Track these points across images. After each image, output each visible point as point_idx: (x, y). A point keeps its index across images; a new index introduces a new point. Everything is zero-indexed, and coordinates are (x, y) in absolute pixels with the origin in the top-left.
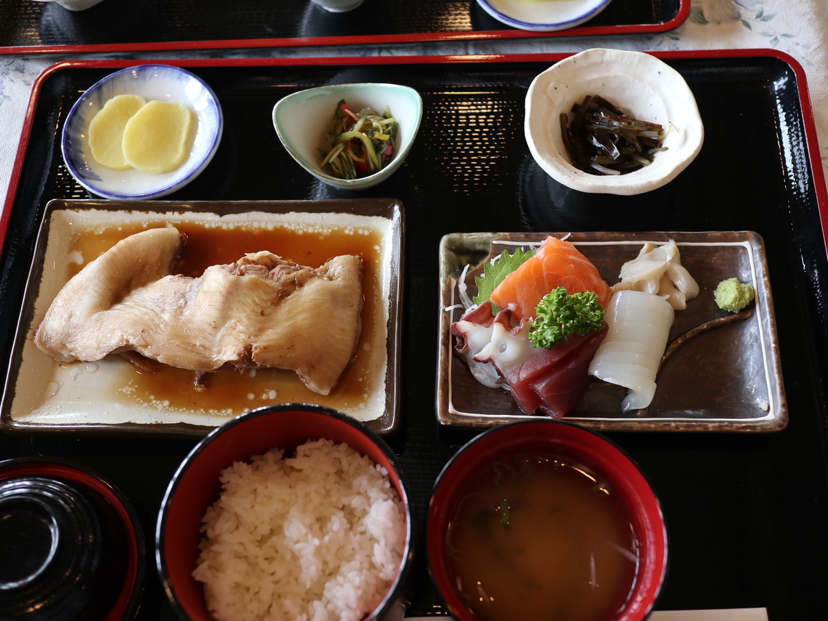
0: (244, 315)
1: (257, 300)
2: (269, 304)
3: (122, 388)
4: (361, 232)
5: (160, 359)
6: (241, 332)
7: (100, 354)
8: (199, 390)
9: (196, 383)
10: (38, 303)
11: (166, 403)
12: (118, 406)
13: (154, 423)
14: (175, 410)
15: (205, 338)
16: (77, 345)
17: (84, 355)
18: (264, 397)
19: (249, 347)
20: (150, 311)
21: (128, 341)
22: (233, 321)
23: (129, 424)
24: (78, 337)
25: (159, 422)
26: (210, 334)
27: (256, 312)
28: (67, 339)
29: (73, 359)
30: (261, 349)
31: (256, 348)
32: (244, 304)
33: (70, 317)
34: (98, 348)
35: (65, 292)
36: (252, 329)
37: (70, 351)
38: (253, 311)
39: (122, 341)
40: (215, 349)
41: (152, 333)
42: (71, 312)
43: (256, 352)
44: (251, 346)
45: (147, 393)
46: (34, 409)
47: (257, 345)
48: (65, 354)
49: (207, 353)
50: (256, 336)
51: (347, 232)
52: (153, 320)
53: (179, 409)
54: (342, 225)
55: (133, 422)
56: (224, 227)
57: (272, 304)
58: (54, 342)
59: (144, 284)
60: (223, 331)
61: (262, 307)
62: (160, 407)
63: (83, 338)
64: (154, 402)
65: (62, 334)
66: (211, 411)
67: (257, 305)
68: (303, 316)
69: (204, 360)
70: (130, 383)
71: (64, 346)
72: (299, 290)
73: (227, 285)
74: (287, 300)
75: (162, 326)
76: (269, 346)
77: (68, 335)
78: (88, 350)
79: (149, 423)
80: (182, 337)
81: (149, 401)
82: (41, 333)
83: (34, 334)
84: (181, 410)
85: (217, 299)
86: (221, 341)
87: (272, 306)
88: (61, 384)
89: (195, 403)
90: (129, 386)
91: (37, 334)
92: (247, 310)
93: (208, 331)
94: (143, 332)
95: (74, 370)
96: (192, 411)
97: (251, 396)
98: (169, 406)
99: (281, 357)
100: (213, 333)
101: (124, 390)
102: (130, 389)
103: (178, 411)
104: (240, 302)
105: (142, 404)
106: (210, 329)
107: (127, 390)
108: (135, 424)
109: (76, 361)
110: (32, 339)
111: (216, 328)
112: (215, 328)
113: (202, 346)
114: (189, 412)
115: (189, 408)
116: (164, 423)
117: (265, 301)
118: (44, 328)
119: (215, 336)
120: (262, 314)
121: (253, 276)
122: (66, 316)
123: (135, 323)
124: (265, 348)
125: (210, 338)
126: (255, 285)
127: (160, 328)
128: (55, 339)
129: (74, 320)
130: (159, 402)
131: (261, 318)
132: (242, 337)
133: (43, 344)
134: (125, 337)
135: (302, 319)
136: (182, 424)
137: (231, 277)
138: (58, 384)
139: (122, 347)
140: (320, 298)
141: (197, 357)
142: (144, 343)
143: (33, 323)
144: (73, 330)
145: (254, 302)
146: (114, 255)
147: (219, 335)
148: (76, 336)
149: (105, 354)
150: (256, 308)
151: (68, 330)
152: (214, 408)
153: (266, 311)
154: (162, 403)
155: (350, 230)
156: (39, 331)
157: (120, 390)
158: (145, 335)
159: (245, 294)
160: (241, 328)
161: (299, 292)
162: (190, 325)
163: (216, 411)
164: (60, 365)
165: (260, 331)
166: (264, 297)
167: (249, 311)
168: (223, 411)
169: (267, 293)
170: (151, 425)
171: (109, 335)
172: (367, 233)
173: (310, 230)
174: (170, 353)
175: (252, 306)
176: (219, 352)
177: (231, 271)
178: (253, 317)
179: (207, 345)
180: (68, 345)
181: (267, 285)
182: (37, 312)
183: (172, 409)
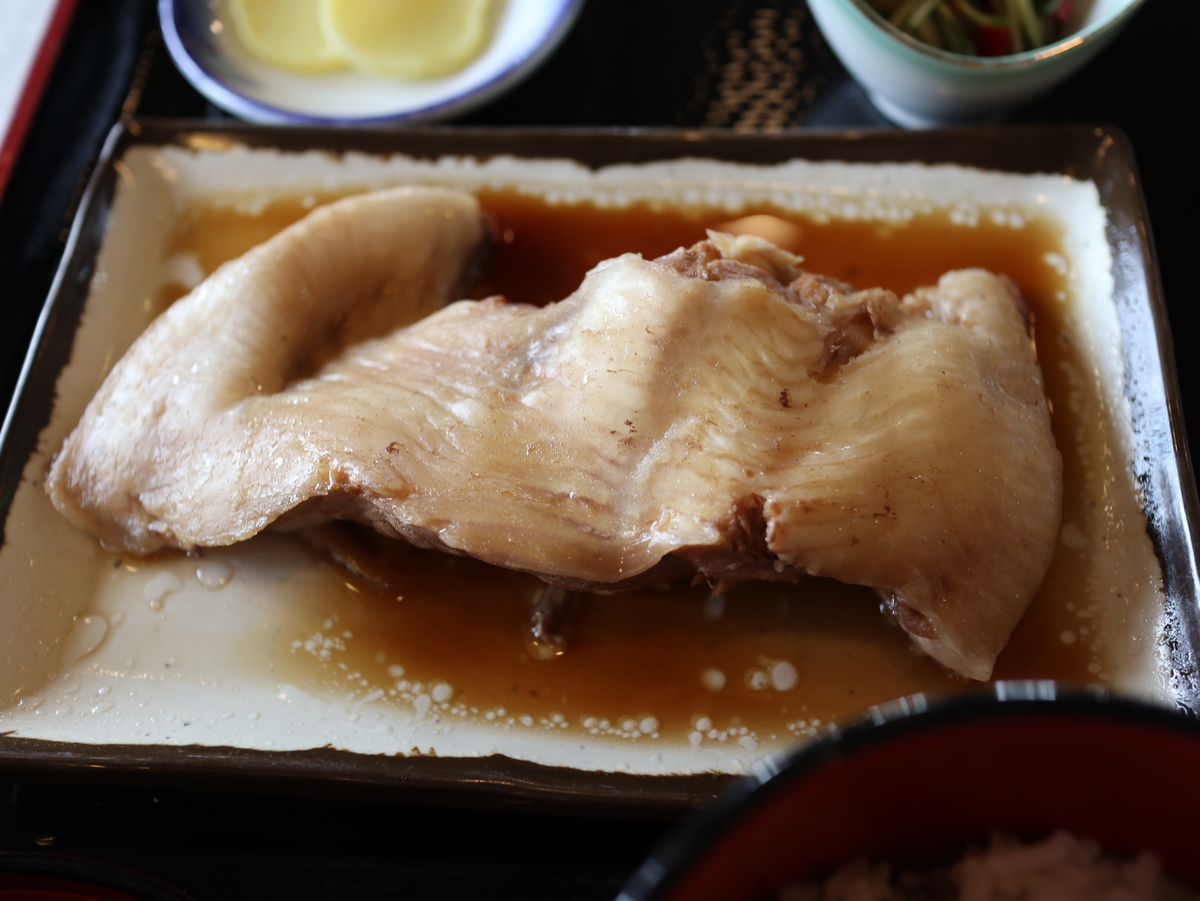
0: (730, 401)
1: (765, 359)
2: (803, 373)
3: (304, 637)
4: (998, 218)
5: (449, 537)
6: (721, 457)
7: (246, 521)
8: (545, 652)
9: (537, 632)
10: (68, 382)
11: (442, 691)
12: (286, 694)
13: (407, 752)
14: (470, 714)
15: (595, 476)
16: (176, 497)
17: (194, 525)
18: (757, 680)
19: (752, 503)
20: (408, 395)
21: (342, 477)
22: (692, 421)
23: (327, 753)
24: (181, 472)
25: (425, 750)
26: (613, 462)
27: (766, 397)
28: (144, 481)
29: (156, 545)
30: (793, 511)
31: (777, 508)
32: (723, 368)
33: (159, 412)
34: (242, 504)
35: (150, 346)
36: (755, 447)
37: (153, 518)
38: (754, 391)
39: (324, 478)
40: (633, 511)
41: (419, 455)
42: (163, 400)
43: (781, 518)
44: (759, 501)
45: (381, 658)
46: (23, 695)
47: (779, 497)
48: (136, 526)
49: (603, 524)
50: (770, 470)
51: (957, 218)
52: (421, 420)
53: (483, 709)
54: (942, 200)
55: (339, 746)
56: (602, 201)
57: (812, 374)
58: (104, 490)
59: (384, 329)
60: (658, 452)
61: (781, 382)
62: (422, 702)
63: (194, 473)
64: (403, 685)
65: (130, 464)
66: (589, 722)
67: (766, 373)
68: (912, 416)
69: (594, 544)
70: (328, 624)
71: (132, 501)
72: (885, 343)
73: (671, 308)
74: (855, 368)
75: (451, 435)
76: (818, 503)
77: (148, 468)
78: (209, 512)
79: (391, 751)
80: (518, 472)
81: (388, 682)
82: (69, 464)
83: (47, 468)
84: (490, 715)
85: (639, 353)
86: (651, 482)
87: (813, 382)
88: (115, 618)
89: (534, 694)
90: (326, 634)
91: (56, 467)
92: (736, 386)
93: (606, 452)
94: (391, 449)
95: (159, 581)
96: (527, 720)
97: (715, 679)
98: (453, 701)
99: (855, 541)
100: (622, 459)
101: (310, 646)
102: (328, 643)
103: (481, 715)
104: (712, 362)
105: (365, 691)
106: (611, 447)
107: (320, 645)
108: (346, 755)
109: (166, 552)
110: (39, 484)
111: (634, 444)
112: (629, 442)
113: (587, 501)
114: (518, 722)
115: (515, 709)
116: (440, 753)
117: (792, 364)
118: (77, 448)
119: (629, 467)
120: (785, 401)
121: (755, 284)
122: (147, 410)
123: (364, 427)
124: (807, 508)
125: (613, 474)
126: (756, 314)
127: (448, 444)
128: (108, 480)
129: (171, 422)
130: (417, 687)
131: (782, 416)
132: (728, 470)
133: (72, 494)
134: (335, 463)
135: (909, 424)
136: (499, 762)
137: (687, 285)
138: (107, 619)
139: (321, 498)
140: (954, 366)
141: (571, 535)
142: (396, 485)
143: (47, 435)
144: (166, 453)
145: (757, 363)
146: (300, 247)
147: (645, 465)
148: (174, 467)
149: (262, 522)
150: (764, 385)
151: (151, 453)
152: (598, 714)
153: (798, 396)
154: (427, 691)
155: (967, 214)
156: (63, 455)
157: (297, 644)
158: (398, 460)
159: (727, 338)
160: (719, 441)
161: (886, 348)
162: (544, 435)
163: (604, 724)
164: (118, 564)
165: (783, 455)
166: (788, 352)
167: (743, 394)
168: (628, 724)
169: (795, 340)
170: (399, 759)
171: (279, 461)
172: (1016, 222)
173: (850, 213)
174: (481, 518)
175: (752, 376)
176: (646, 521)
177: (681, 270)
178: (757, 409)
179: (603, 495)
180: (148, 500)
181: (794, 316)
182: (62, 405)
183: (460, 710)
